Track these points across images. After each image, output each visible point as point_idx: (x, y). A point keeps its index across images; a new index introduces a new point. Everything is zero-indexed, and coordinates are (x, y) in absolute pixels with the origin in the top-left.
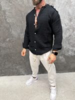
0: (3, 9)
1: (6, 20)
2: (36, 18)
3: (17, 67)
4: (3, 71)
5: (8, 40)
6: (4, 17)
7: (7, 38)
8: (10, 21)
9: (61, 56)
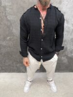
0: (3, 5)
1: (6, 17)
2: (42, 21)
3: (18, 65)
4: (3, 68)
5: (8, 38)
6: (4, 14)
7: (8, 36)
8: (11, 18)
9: (64, 57)
